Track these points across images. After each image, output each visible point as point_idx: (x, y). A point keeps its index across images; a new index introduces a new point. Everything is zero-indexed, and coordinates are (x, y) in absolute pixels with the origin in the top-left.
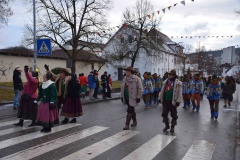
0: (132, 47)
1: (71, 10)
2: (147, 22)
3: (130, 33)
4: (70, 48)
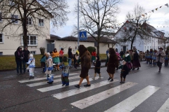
1: (97, 15)
2: (141, 19)
3: (130, 26)
4: (96, 35)
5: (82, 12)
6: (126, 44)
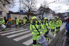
0: (42, 12)
1: (28, 4)
2: (46, 6)
5: (22, 2)
6: (40, 16)
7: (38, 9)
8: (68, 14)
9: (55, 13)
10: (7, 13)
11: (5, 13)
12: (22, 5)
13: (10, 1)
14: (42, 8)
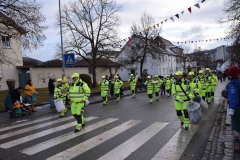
0: (140, 53)
1: (90, 29)
2: (150, 32)
4: (90, 57)
5: (69, 25)
6: (134, 66)
7: (123, 44)
8: (227, 54)
9: (185, 52)
10: (18, 68)
11: (11, 67)
12: (68, 36)
13: (25, 26)
14: (138, 41)
